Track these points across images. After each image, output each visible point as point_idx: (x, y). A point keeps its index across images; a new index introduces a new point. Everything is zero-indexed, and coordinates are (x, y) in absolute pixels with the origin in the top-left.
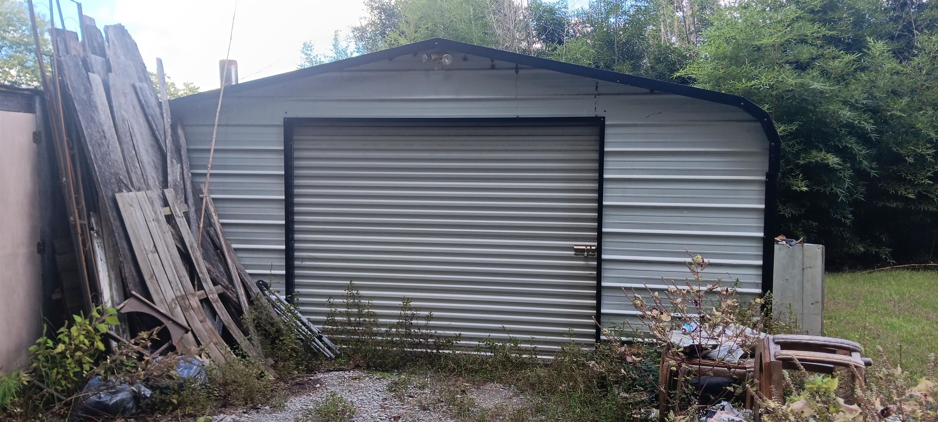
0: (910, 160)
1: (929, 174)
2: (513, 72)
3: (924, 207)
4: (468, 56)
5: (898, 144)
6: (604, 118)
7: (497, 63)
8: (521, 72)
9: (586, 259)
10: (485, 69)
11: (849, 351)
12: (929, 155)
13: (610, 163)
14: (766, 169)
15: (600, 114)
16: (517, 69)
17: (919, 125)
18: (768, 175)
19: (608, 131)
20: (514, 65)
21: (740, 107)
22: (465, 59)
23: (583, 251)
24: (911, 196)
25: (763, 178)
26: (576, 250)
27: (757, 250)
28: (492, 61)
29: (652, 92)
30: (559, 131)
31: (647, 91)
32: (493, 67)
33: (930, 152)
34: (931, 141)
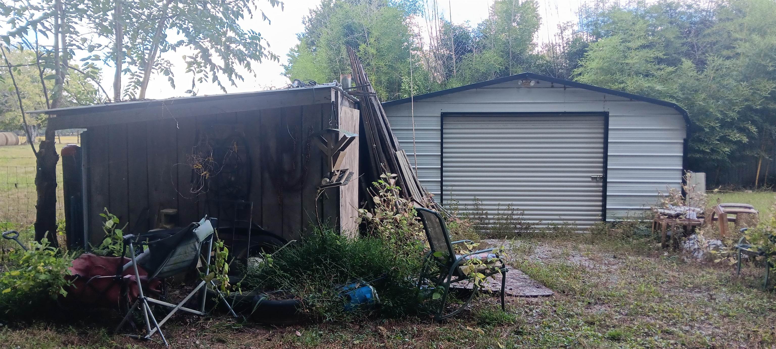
0: (707, 130)
1: (717, 138)
2: (563, 89)
3: (714, 157)
4: (540, 81)
5: (698, 120)
6: (608, 112)
7: (555, 85)
8: (567, 89)
9: (597, 182)
10: (550, 88)
11: (750, 208)
12: (717, 127)
13: (611, 134)
14: (685, 137)
15: (606, 110)
16: (565, 88)
17: (711, 110)
18: (684, 140)
19: (610, 119)
20: (563, 86)
21: (674, 108)
22: (538, 83)
23: (596, 178)
24: (708, 151)
25: (682, 141)
26: (592, 178)
27: (679, 175)
28: (552, 83)
29: (631, 100)
30: (587, 118)
31: (629, 99)
32: (552, 87)
33: (718, 125)
34: (717, 119)
